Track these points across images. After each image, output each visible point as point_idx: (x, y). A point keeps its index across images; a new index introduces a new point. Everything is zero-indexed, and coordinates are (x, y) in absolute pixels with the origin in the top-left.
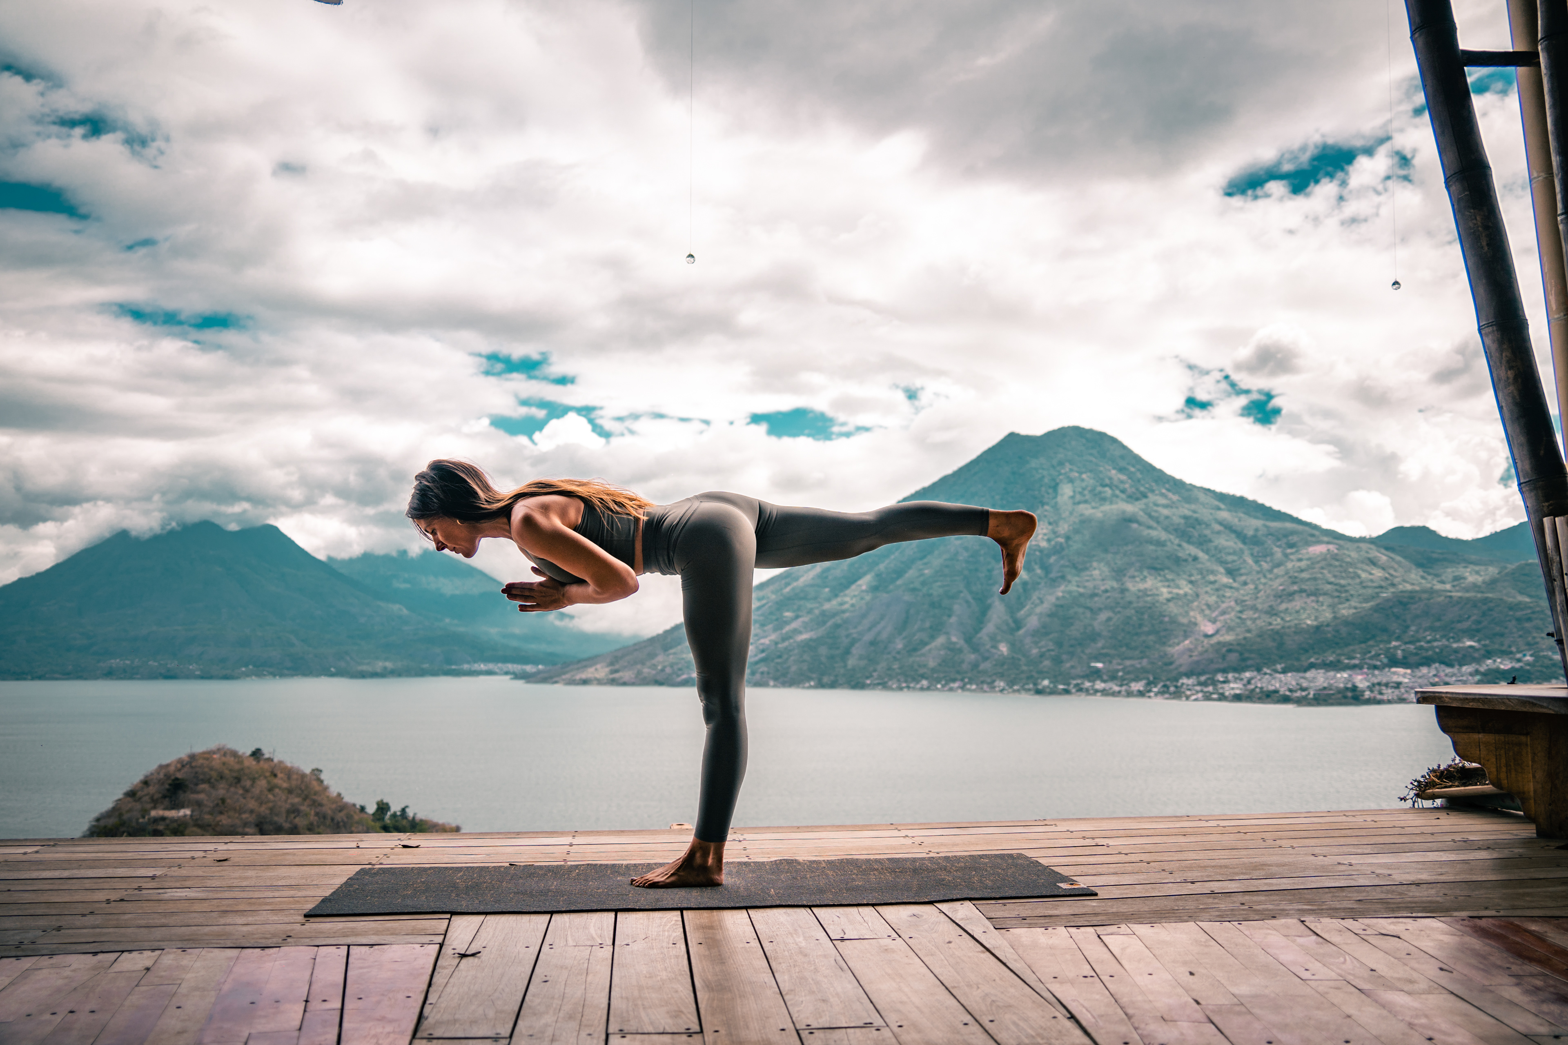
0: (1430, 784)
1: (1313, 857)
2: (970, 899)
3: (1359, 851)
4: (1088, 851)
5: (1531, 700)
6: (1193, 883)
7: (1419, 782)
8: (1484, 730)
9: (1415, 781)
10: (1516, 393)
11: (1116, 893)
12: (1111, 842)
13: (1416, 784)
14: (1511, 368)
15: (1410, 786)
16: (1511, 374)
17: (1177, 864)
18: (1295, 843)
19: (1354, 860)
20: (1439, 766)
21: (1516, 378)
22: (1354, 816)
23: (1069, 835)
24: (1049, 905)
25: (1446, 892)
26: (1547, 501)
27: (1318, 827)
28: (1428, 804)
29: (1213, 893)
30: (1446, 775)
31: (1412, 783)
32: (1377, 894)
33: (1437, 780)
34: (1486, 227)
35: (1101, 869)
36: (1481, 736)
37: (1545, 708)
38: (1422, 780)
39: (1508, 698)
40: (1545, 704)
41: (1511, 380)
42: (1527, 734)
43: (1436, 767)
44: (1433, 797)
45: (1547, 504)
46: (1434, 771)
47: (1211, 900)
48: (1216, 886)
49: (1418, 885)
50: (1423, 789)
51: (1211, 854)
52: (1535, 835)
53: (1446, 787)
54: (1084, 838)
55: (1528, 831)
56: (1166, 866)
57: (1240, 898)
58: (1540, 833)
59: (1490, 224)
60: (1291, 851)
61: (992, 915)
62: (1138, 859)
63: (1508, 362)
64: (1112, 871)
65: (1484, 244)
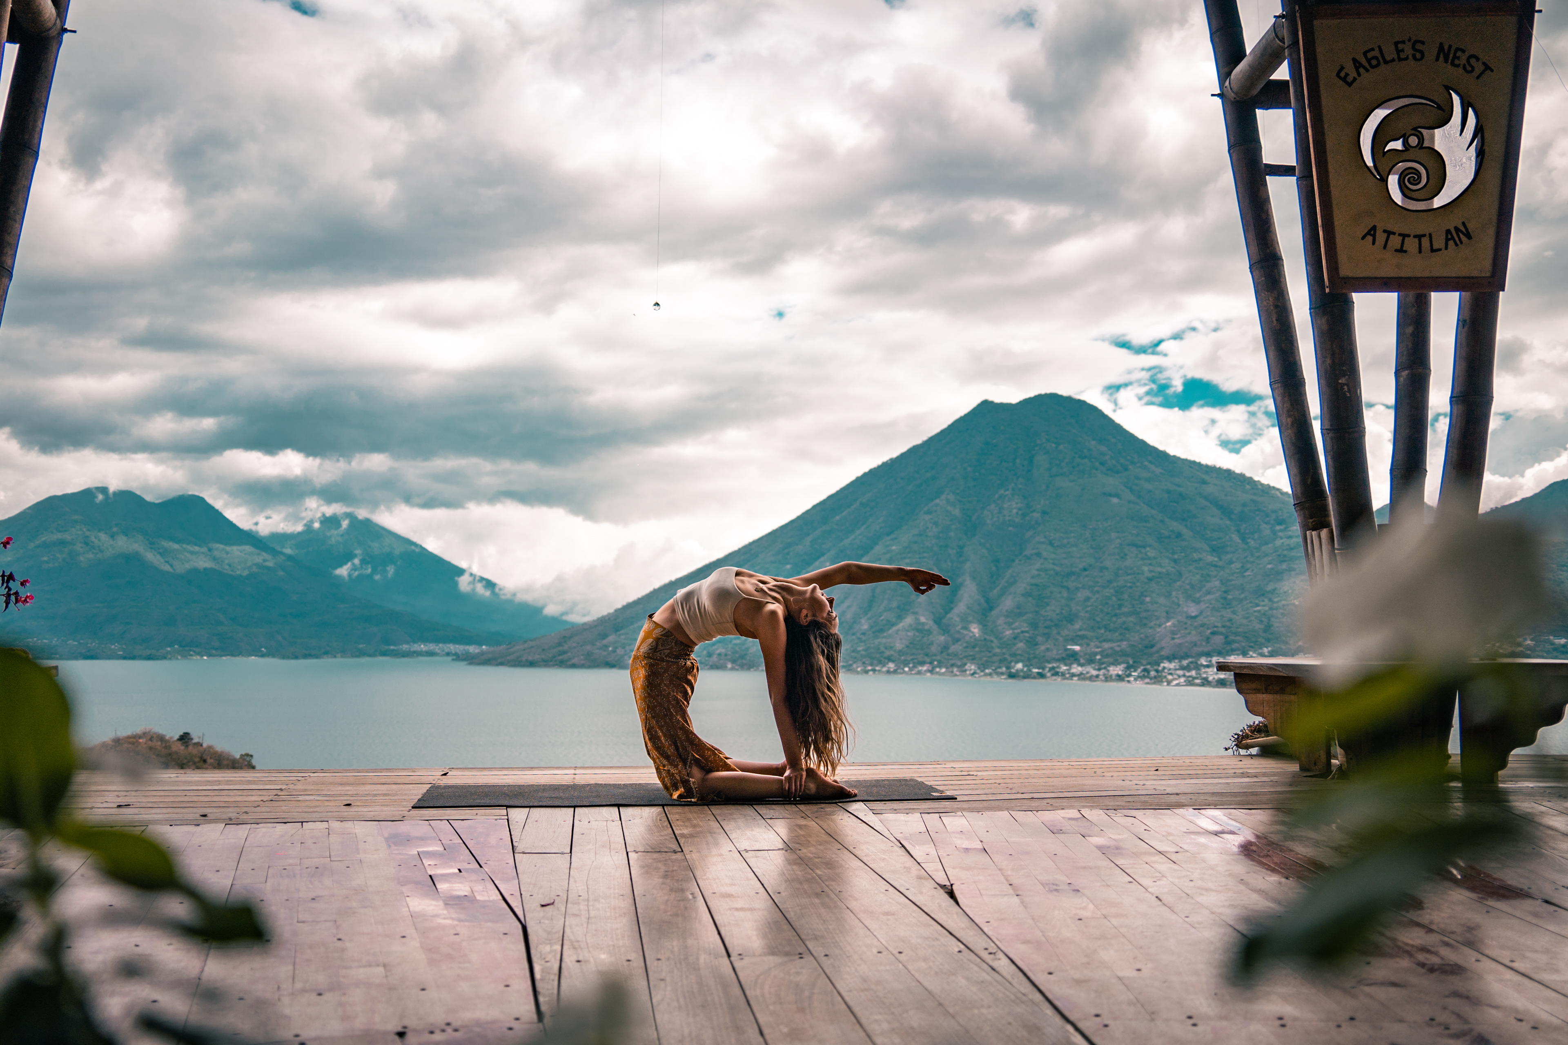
0: (1247, 737)
1: (1122, 782)
2: (862, 801)
3: (1159, 778)
4: (960, 778)
5: (1273, 667)
6: (1022, 793)
7: (1238, 735)
8: (1267, 691)
9: (1235, 734)
10: (1292, 436)
11: (966, 798)
12: (979, 773)
13: (1236, 737)
14: (1290, 416)
15: (1233, 739)
16: (1289, 420)
17: (1020, 784)
18: (1115, 774)
19: (1147, 783)
20: (1254, 723)
21: (1292, 425)
22: (1178, 760)
23: (953, 769)
24: (914, 804)
25: (1193, 797)
26: (1311, 518)
27: (1145, 765)
28: (1243, 752)
29: (1033, 798)
30: (1257, 730)
31: (1232, 736)
32: (1143, 798)
33: (1249, 733)
34: (1276, 306)
35: (962, 787)
36: (1264, 696)
37: (1280, 671)
38: (1241, 733)
39: (1261, 665)
40: (1281, 670)
41: (1289, 426)
42: (1295, 694)
43: (1252, 724)
44: (1247, 747)
45: (1311, 520)
46: (1250, 726)
47: (1029, 802)
48: (1035, 796)
49: (1177, 794)
50: (1241, 741)
51: (1048, 780)
52: (1299, 770)
53: (1255, 738)
54: (962, 771)
55: (1293, 767)
56: (1011, 786)
57: (1048, 801)
58: (1302, 769)
59: (1279, 304)
60: (1110, 778)
61: (873, 808)
62: (993, 782)
63: (1288, 411)
64: (970, 788)
65: (1274, 319)
